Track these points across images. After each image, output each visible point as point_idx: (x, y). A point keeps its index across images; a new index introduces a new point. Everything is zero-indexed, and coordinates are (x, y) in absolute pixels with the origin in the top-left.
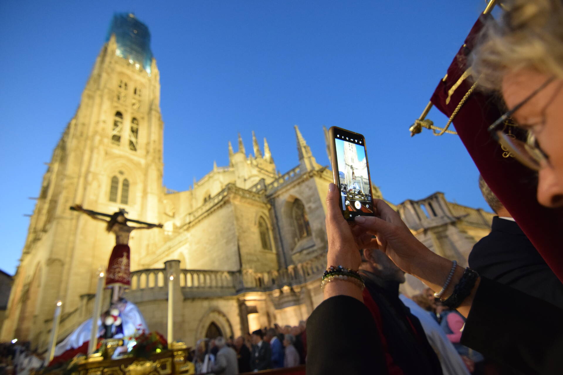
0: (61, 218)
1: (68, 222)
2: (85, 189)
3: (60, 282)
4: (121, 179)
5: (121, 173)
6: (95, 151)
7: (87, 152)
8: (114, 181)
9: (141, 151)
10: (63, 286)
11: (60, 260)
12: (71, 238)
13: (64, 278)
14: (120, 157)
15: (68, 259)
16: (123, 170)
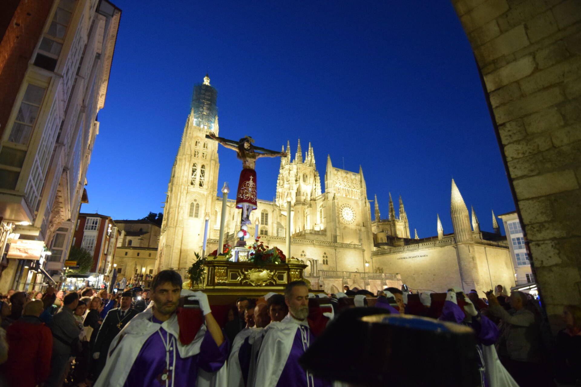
0: (170, 227)
1: (172, 229)
2: (178, 213)
3: (170, 254)
4: (195, 203)
5: (195, 200)
6: (182, 194)
7: (179, 194)
8: (192, 205)
9: (205, 186)
10: (171, 256)
11: (170, 246)
12: (173, 236)
13: (171, 253)
14: (194, 192)
15: (172, 245)
16: (196, 199)
